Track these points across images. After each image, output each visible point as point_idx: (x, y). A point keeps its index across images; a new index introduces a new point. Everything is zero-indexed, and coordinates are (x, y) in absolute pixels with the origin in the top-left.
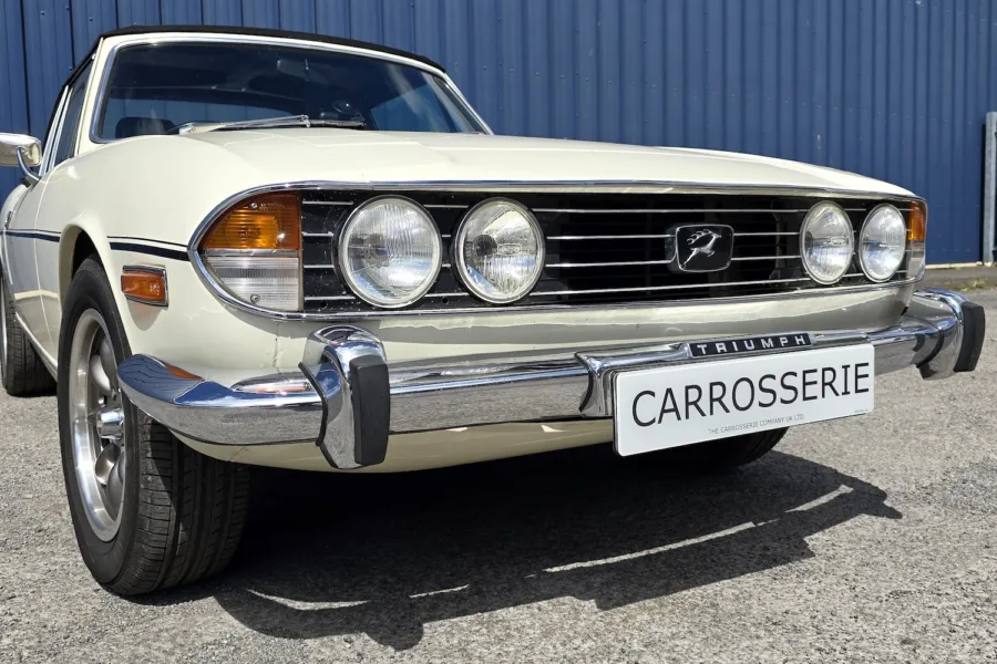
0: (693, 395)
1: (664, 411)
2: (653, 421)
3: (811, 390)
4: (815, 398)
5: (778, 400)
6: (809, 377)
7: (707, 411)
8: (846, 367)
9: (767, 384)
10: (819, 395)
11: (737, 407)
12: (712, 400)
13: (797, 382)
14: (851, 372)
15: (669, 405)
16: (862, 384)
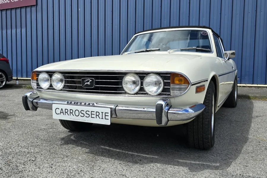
0: (66, 111)
1: (61, 112)
2: (59, 114)
3: (93, 116)
4: (94, 118)
5: (85, 116)
6: (93, 113)
7: (69, 114)
8: (102, 113)
9: (82, 112)
10: (95, 117)
11: (76, 115)
12: (70, 113)
13: (90, 113)
14: (104, 114)
15: (62, 112)
16: (107, 117)
